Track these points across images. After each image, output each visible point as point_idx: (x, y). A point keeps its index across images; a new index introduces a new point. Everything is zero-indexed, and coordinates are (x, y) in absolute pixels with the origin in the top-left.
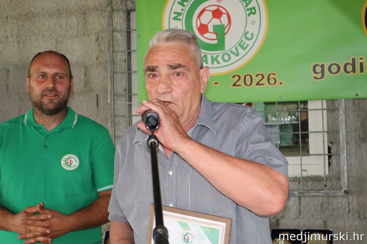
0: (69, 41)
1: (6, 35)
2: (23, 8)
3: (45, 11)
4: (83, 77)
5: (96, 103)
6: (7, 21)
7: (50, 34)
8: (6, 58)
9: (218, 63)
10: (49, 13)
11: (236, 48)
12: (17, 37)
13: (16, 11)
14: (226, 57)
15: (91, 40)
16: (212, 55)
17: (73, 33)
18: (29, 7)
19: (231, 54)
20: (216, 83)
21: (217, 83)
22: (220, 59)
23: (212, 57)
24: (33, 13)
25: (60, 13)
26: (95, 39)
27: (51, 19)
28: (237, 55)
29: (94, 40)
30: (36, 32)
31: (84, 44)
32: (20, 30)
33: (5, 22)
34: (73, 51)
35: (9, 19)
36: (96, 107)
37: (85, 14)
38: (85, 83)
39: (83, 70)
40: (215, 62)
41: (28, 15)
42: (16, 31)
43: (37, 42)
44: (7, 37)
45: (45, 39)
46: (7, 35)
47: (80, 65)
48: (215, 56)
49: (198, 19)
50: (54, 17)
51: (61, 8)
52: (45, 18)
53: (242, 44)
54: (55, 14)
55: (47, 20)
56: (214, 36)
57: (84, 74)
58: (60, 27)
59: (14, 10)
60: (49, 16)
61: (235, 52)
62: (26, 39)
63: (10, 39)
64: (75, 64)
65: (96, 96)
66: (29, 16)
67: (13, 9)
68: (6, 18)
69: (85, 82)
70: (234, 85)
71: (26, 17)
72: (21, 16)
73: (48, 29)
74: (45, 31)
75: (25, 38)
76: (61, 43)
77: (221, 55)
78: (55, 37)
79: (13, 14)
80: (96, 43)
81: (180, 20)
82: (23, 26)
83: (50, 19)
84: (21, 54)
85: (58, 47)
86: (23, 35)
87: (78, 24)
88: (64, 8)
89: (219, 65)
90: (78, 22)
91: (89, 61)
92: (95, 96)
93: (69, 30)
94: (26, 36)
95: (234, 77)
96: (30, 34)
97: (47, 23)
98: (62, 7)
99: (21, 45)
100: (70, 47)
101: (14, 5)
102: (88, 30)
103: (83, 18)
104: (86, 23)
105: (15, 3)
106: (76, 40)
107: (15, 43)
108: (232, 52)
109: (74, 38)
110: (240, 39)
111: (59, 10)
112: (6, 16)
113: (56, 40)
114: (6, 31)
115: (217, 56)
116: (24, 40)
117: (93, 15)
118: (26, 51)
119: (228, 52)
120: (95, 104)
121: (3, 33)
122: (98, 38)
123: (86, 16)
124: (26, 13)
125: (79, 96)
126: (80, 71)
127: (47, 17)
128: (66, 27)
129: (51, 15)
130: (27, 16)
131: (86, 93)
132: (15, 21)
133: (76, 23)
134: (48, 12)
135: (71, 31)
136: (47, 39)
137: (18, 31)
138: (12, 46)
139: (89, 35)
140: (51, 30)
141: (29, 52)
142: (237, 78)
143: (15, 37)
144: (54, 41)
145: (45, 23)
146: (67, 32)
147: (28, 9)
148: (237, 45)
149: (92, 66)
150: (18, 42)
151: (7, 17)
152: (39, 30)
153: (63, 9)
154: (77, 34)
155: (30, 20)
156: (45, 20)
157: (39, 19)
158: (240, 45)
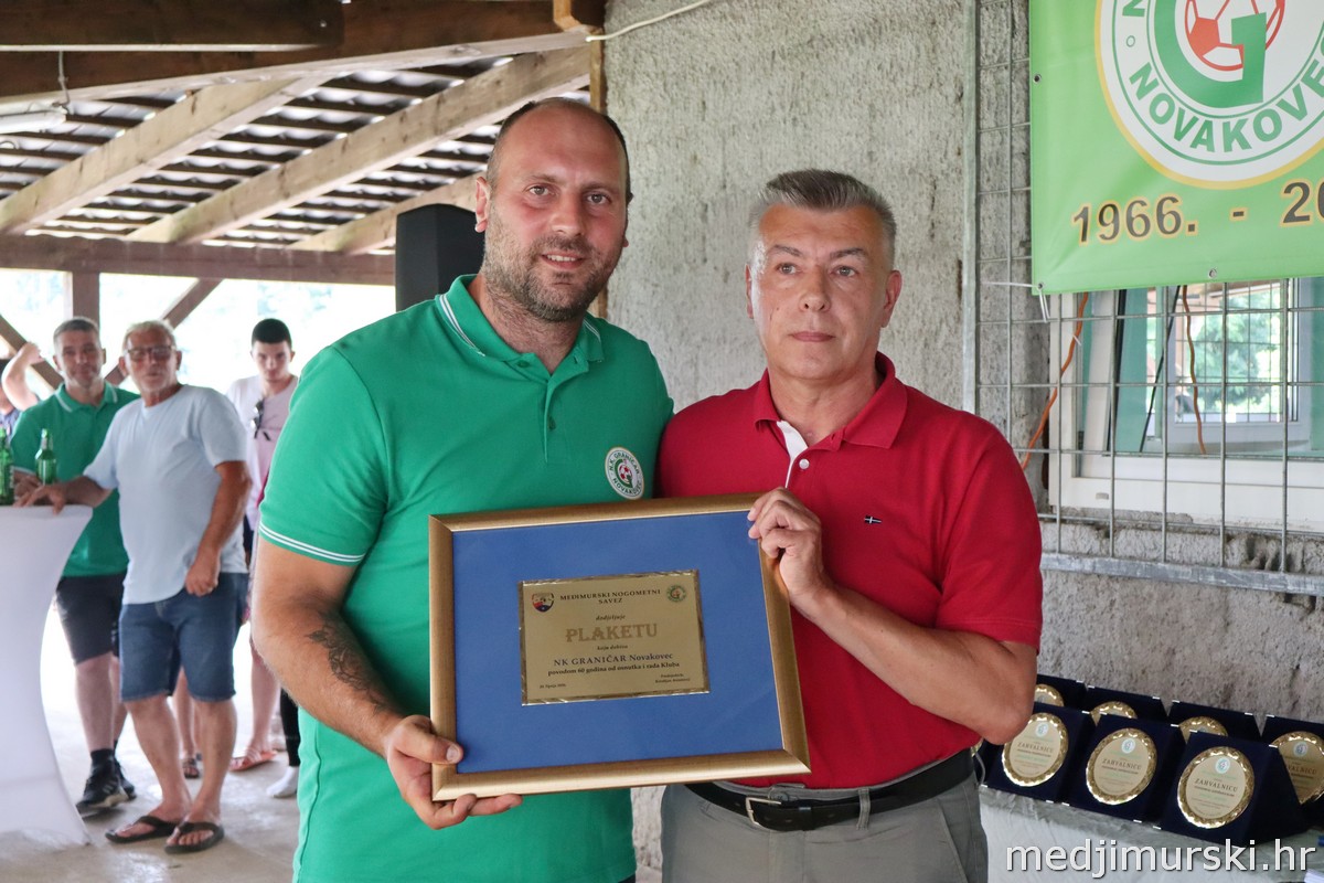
0: (898, 107)
1: (770, 104)
2: (803, 26)
3: (847, 27)
4: (926, 210)
5: (956, 285)
6: (772, 65)
7: (859, 91)
8: (771, 165)
9: (1245, 145)
10: (857, 31)
11: (1297, 92)
12: (792, 107)
13: (790, 35)
14: (1267, 125)
15: (947, 97)
16: (1226, 120)
17: (907, 83)
18: (816, 21)
19: (1280, 112)
20: (1236, 214)
21: (1241, 214)
22: (1248, 131)
23: (1226, 125)
24: (823, 36)
25: (880, 28)
26: (954, 95)
27: (861, 47)
28: (1300, 113)
29: (951, 99)
30: (831, 89)
31: (930, 113)
32: (798, 88)
33: (769, 66)
34: (907, 135)
35: (778, 58)
36: (956, 296)
37: (934, 23)
38: (930, 226)
39: (927, 187)
40: (1235, 144)
41: (815, 43)
42: (790, 90)
43: (830, 115)
44: (773, 110)
45: (847, 107)
46: (773, 102)
47: (921, 174)
48: (1233, 122)
49: (1191, 3)
50: (868, 41)
51: (881, 13)
52: (848, 46)
53: (1314, 75)
54: (869, 33)
55: (851, 52)
56: (1233, 57)
57: (930, 202)
58: (879, 68)
59: (787, 32)
60: (856, 40)
61: (1294, 104)
62: (809, 109)
63: (779, 113)
64: (910, 173)
65: (955, 265)
66: (815, 45)
67: (784, 31)
68: (770, 57)
69: (933, 224)
70: (1290, 218)
71: (810, 50)
72: (800, 48)
73: (853, 76)
74: (848, 83)
75: (806, 111)
76: (882, 115)
77: (1252, 117)
78: (869, 99)
79: (783, 43)
80: (958, 107)
81: (1140, 13)
82: (803, 74)
83: (858, 48)
84: (799, 154)
85: (874, 125)
86: (803, 99)
87: (919, 56)
88: (888, 13)
89: (1247, 154)
90: (918, 49)
91: (942, 162)
92: (952, 263)
93: (899, 77)
94: (809, 103)
95: (1288, 190)
96: (816, 95)
97: (852, 60)
98: (884, 10)
99: (799, 130)
100: (901, 123)
101: (785, 20)
102: (939, 69)
103: (929, 35)
104: (934, 51)
105: (788, 14)
106: (912, 102)
107: (788, 123)
108: (1283, 105)
109: (908, 96)
110: (1309, 60)
111: (876, 21)
112: (770, 51)
113: (871, 106)
114: (770, 93)
115: (1241, 123)
116: (805, 114)
117: (950, 25)
118: (810, 145)
119: (1272, 106)
120: (953, 288)
121: (764, 98)
122: (962, 94)
123: (935, 28)
124: (809, 38)
125: (918, 266)
126: (921, 194)
127: (853, 45)
128: (892, 66)
129: (860, 39)
130: (812, 47)
131: (934, 257)
132: (787, 64)
133: (914, 52)
134: (853, 30)
135: (902, 77)
136: (852, 105)
137: (793, 89)
138: (781, 134)
139: (941, 85)
140: (861, 77)
141: (816, 147)
142: (1298, 192)
143: (788, 107)
144: (866, 110)
145: (847, 61)
146: (894, 81)
147: (814, 27)
148: (1299, 81)
149: (947, 175)
150: (795, 119)
151: (774, 52)
152: (836, 83)
153: (886, 15)
154: (916, 86)
155: (817, 56)
156: (847, 53)
157: (837, 51)
158: (1307, 80)
